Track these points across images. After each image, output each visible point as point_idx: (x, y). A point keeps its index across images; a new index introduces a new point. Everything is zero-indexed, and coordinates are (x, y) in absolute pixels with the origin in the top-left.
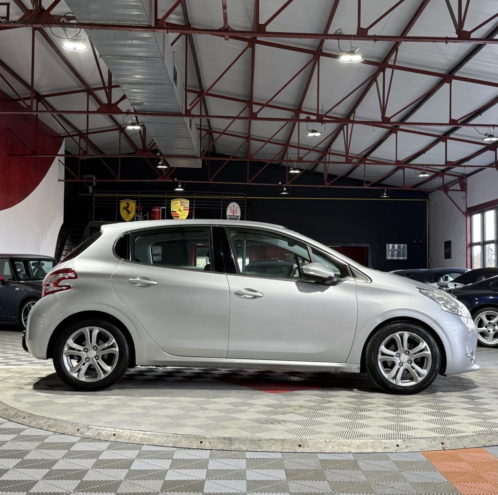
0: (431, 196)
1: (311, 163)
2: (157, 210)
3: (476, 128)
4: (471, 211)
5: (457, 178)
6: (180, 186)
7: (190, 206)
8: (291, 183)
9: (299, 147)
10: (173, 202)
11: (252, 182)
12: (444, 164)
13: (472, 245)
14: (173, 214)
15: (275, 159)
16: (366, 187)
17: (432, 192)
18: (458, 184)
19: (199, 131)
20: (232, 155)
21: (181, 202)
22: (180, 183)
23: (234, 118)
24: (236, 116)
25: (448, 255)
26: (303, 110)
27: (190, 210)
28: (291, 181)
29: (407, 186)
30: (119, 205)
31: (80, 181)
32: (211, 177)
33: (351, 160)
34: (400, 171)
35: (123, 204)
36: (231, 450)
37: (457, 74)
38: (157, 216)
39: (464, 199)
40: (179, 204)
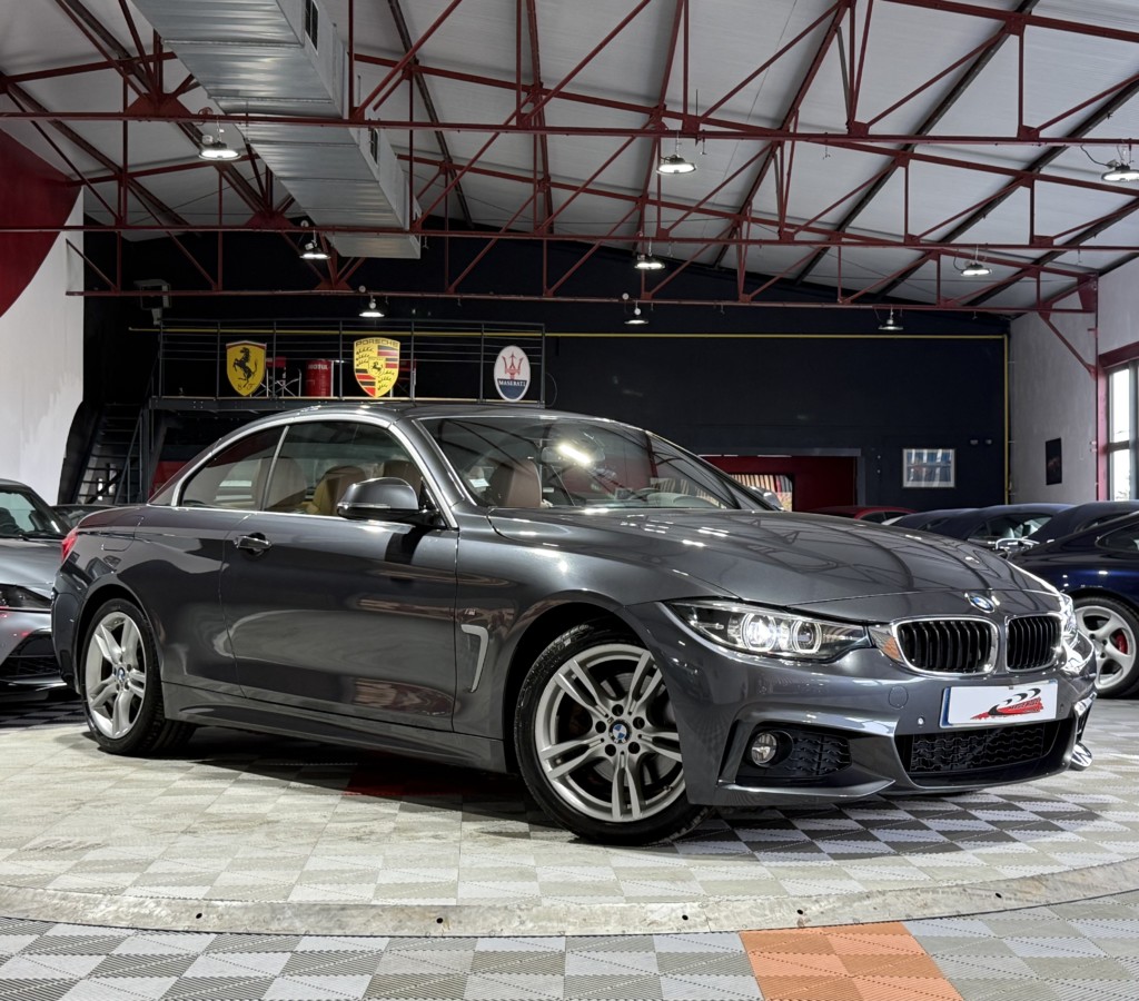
0: (1015, 326)
1: (705, 245)
2: (322, 367)
3: (1087, 147)
4: (1108, 363)
5: (1074, 280)
6: (373, 305)
7: (402, 356)
8: (654, 297)
9: (659, 204)
10: (358, 347)
11: (555, 294)
12: (1027, 242)
13: (1109, 448)
14: (360, 377)
15: (614, 234)
16: (842, 304)
17: (1019, 315)
18: (1077, 294)
19: (408, 162)
20: (503, 225)
21: (380, 347)
22: (374, 297)
23: (497, 129)
24: (502, 123)
25: (1054, 476)
26: (668, 109)
27: (401, 366)
28: (654, 291)
29: (947, 300)
30: (224, 356)
31: (124, 294)
32: (450, 284)
33: (793, 235)
34: (932, 264)
35: (234, 353)
36: (269, 932)
37: (1036, 12)
38: (323, 383)
39: (1092, 333)
40: (374, 353)
